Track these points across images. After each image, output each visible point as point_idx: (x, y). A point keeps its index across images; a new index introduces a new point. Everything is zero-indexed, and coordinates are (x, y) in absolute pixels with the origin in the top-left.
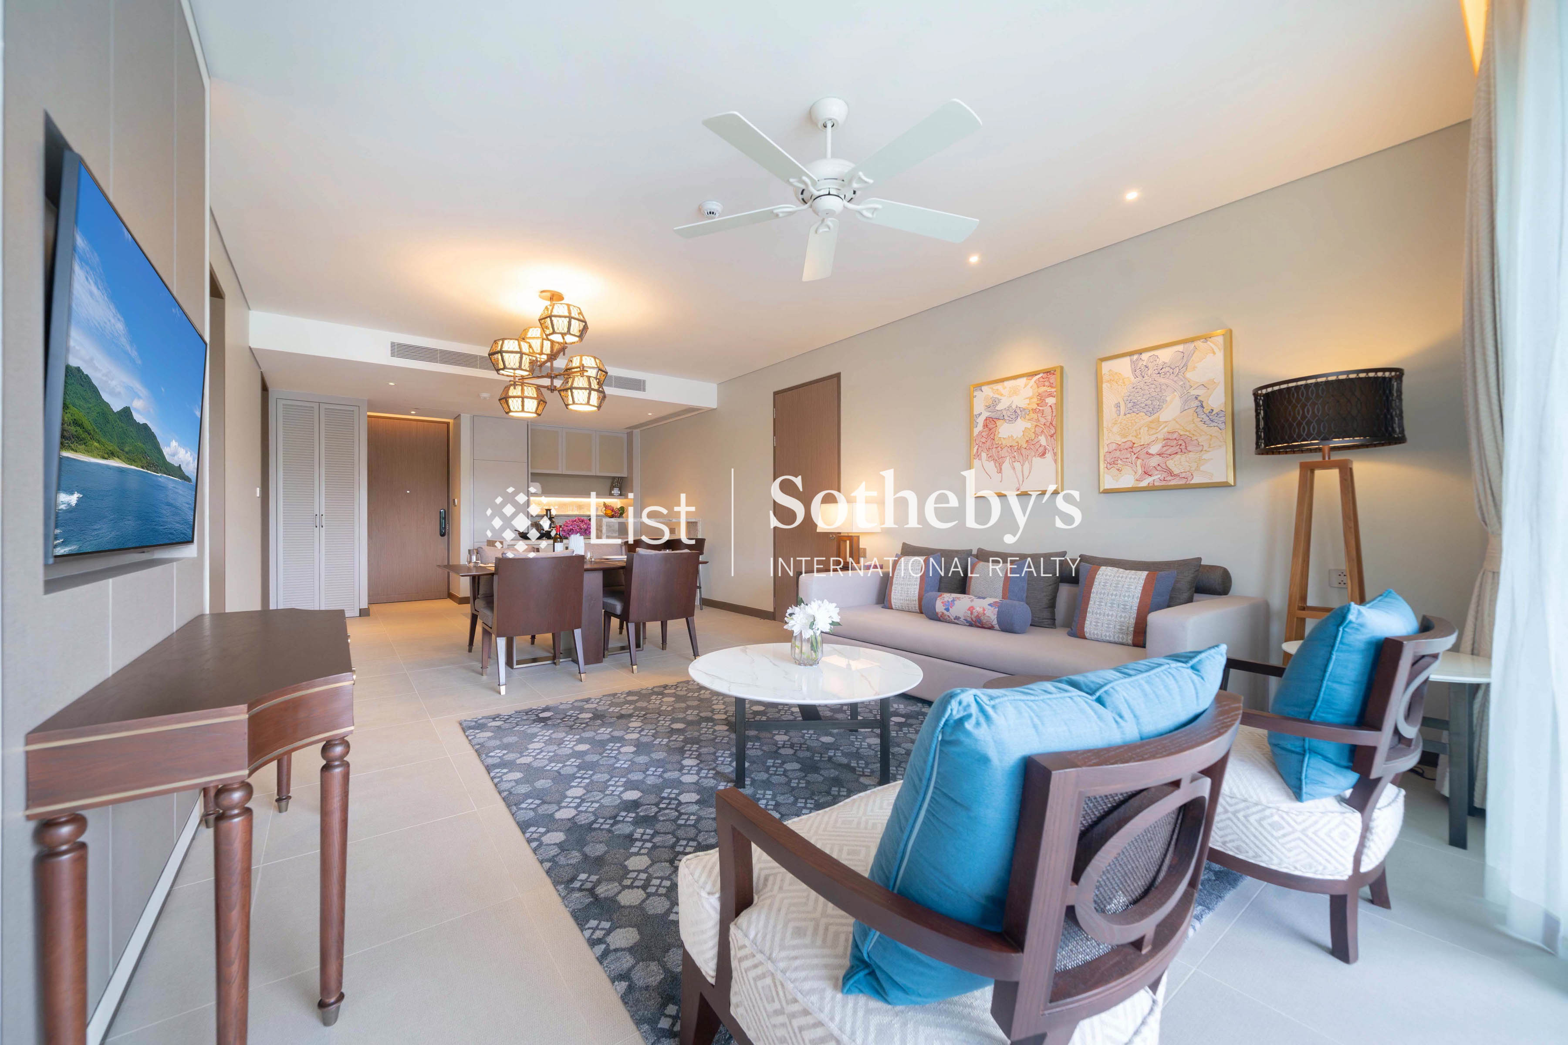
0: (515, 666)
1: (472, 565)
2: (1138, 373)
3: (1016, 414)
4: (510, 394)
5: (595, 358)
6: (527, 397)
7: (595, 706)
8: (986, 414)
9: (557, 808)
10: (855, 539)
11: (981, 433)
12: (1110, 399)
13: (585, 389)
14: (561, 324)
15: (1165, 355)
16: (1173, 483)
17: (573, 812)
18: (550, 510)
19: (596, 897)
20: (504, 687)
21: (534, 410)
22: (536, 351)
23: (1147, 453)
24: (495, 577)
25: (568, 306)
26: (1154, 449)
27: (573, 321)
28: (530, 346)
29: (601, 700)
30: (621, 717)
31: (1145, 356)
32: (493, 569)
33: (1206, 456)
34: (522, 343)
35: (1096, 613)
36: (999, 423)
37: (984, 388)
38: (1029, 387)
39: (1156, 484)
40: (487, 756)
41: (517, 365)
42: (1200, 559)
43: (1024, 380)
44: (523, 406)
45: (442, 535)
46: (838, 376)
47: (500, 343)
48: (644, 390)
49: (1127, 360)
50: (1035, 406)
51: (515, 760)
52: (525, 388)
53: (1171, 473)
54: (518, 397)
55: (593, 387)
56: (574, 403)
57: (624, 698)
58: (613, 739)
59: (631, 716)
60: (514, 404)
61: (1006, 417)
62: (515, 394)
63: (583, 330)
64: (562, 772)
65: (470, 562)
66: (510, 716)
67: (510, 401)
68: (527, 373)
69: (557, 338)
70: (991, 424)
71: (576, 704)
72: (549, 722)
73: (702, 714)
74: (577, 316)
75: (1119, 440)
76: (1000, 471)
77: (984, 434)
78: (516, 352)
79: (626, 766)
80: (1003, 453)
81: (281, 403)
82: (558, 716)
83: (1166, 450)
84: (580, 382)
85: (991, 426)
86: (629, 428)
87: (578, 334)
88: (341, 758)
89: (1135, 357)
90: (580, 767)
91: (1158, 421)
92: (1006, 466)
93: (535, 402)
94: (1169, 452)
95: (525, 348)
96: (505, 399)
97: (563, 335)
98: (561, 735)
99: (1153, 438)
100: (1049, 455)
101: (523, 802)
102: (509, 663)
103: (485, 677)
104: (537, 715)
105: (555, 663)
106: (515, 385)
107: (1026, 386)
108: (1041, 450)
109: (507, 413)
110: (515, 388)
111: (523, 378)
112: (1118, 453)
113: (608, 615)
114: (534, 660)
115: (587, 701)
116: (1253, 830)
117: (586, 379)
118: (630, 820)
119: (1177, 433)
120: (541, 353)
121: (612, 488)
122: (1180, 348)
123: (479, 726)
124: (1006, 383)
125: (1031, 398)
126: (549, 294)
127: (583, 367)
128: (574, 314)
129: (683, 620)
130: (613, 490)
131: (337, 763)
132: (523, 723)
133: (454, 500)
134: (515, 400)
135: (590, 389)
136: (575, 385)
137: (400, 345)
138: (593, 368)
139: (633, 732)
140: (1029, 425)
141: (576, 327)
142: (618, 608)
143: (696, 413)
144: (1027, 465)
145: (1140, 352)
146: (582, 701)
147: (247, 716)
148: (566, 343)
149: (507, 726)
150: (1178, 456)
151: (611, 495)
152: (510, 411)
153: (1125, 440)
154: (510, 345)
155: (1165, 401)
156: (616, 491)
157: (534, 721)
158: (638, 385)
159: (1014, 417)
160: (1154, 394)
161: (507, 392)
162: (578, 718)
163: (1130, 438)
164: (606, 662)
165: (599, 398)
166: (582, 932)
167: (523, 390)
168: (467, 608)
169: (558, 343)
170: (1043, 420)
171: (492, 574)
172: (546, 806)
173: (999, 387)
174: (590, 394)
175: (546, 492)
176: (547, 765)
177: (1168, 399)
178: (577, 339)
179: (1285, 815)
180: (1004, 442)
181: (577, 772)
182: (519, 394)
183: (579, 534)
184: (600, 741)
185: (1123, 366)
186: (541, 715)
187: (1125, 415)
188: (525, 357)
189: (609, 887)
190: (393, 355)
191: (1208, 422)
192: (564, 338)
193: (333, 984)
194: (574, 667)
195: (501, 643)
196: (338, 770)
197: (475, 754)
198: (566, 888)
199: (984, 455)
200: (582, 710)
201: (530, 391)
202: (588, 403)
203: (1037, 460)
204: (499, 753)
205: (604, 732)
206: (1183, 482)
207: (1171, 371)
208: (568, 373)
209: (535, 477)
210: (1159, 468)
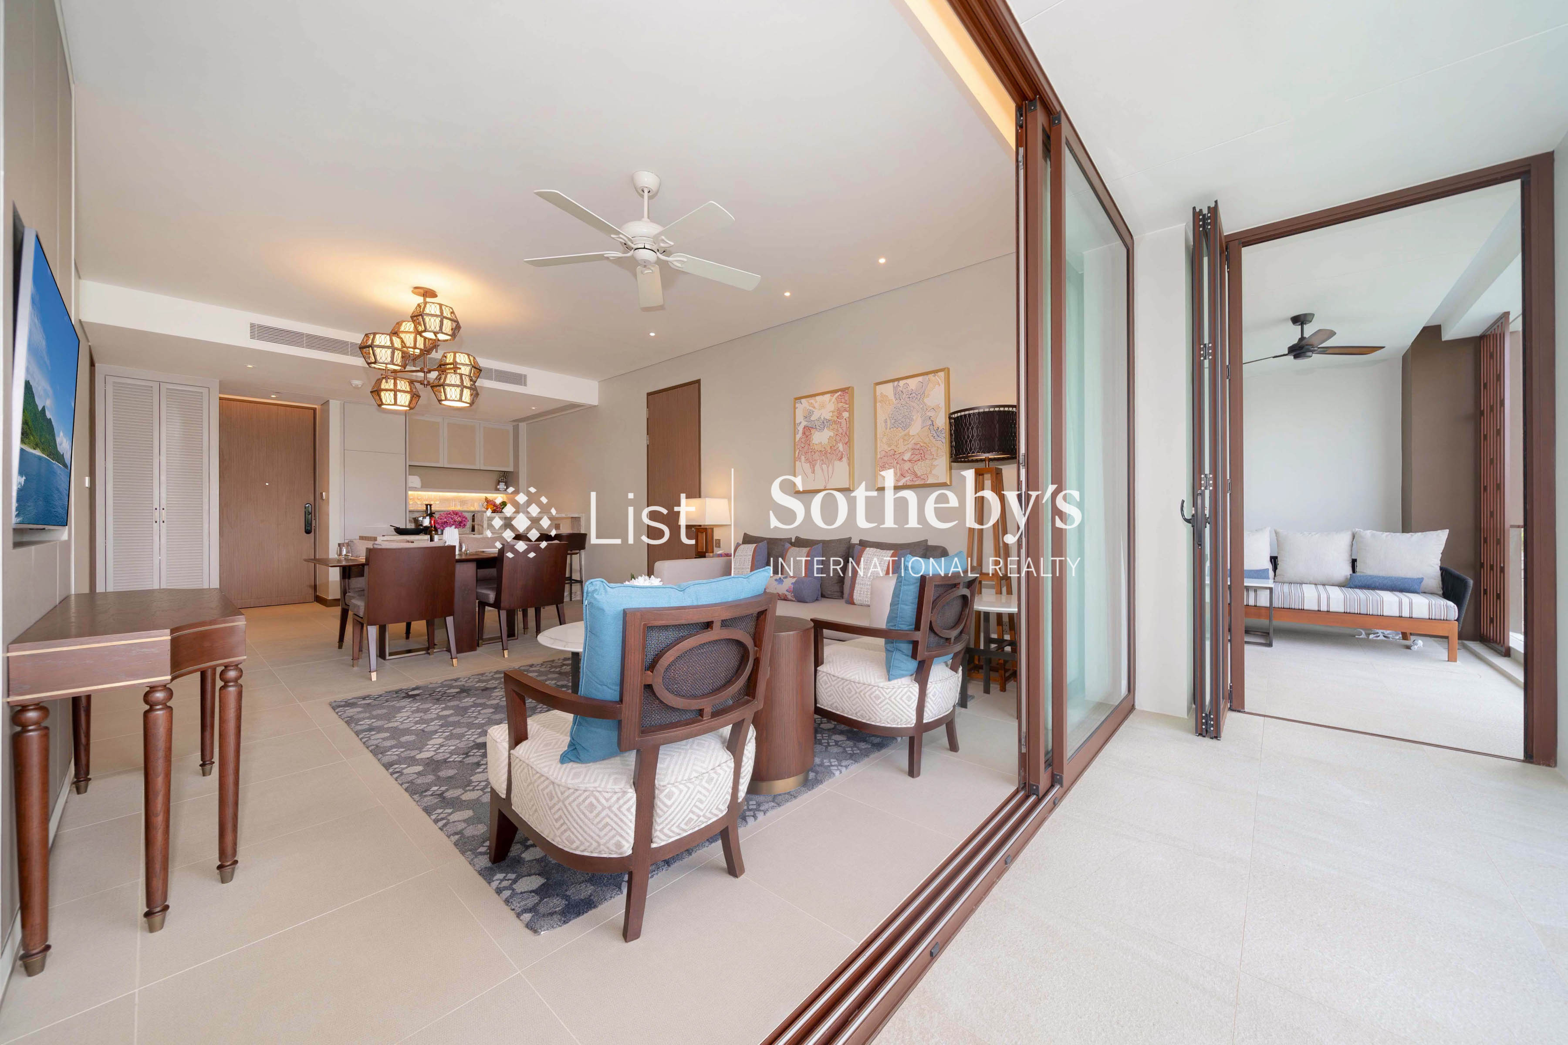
0: (388, 657)
1: (342, 558)
2: (897, 396)
3: (825, 424)
4: (383, 387)
5: (468, 355)
6: (400, 391)
7: (463, 683)
8: (804, 423)
9: (419, 752)
10: (709, 531)
11: (801, 438)
12: (881, 416)
13: (457, 386)
14: (433, 323)
15: (913, 383)
16: (917, 483)
17: (432, 753)
18: (431, 505)
19: (444, 798)
20: (375, 673)
21: (407, 404)
22: (408, 345)
23: (903, 460)
24: (366, 568)
25: (441, 305)
26: (907, 457)
27: (445, 321)
28: (403, 341)
29: (469, 678)
30: (485, 689)
31: (902, 383)
32: (364, 560)
33: (935, 463)
34: (394, 338)
35: (861, 584)
36: (813, 431)
37: (803, 401)
38: (832, 402)
39: (908, 484)
40: (356, 724)
41: (389, 359)
42: (927, 541)
43: (828, 396)
44: (395, 399)
45: (308, 532)
46: (698, 382)
47: (372, 337)
48: (525, 385)
49: (891, 384)
50: (835, 418)
51: (383, 726)
52: (398, 382)
53: (916, 476)
54: (391, 390)
55: (465, 384)
56: (446, 399)
57: (492, 676)
58: (475, 705)
59: (495, 688)
60: (387, 397)
61: (818, 427)
62: (387, 387)
63: (456, 328)
64: (426, 730)
65: (340, 554)
66: (381, 696)
67: (382, 394)
68: (400, 368)
69: (430, 335)
70: (807, 430)
71: (444, 683)
72: (418, 698)
73: (558, 683)
74: (449, 316)
75: (887, 448)
76: (813, 472)
77: (803, 440)
78: (388, 347)
79: (483, 722)
80: (816, 456)
81: (110, 380)
82: (427, 693)
83: (914, 457)
84: (452, 379)
85: (807, 433)
86: (514, 421)
87: (450, 333)
88: (236, 680)
89: (896, 383)
90: (442, 726)
91: (908, 435)
92: (817, 467)
93: (408, 396)
94: (914, 459)
95: (397, 343)
96: (376, 392)
97: (435, 333)
98: (426, 706)
99: (906, 447)
100: (844, 459)
101: (389, 751)
102: (381, 654)
103: (355, 668)
104: (406, 693)
105: (429, 654)
106: (386, 378)
107: (830, 401)
108: (839, 455)
109: (380, 406)
110: (387, 382)
111: (395, 371)
112: (885, 459)
113: (483, 604)
114: (409, 651)
115: (456, 680)
116: (868, 702)
117: (458, 377)
118: (480, 754)
119: (919, 445)
120: (415, 348)
121: (498, 483)
122: (920, 379)
123: (349, 704)
124: (818, 398)
125: (833, 412)
126: (422, 291)
127: (457, 363)
128: (446, 313)
129: (554, 608)
130: (499, 484)
131: (231, 684)
132: (393, 699)
133: (322, 494)
134: (387, 393)
135: (462, 386)
136: (448, 382)
137: (260, 326)
138: (467, 365)
139: (494, 699)
140: (832, 434)
141: (448, 326)
142: (492, 596)
143: (578, 409)
144: (831, 466)
145: (898, 380)
146: (451, 680)
147: (169, 638)
148: (439, 340)
149: (376, 703)
150: (920, 463)
151: (497, 490)
152: (382, 404)
153: (889, 449)
154: (382, 340)
155: (912, 420)
156: (502, 486)
157: (404, 697)
158: (519, 379)
159: (822, 426)
160: (906, 414)
161: (380, 385)
162: (446, 693)
163: (893, 447)
164: (480, 650)
165: (471, 395)
166: (430, 816)
167: (395, 384)
168: (337, 611)
169: (431, 339)
170: (840, 430)
171: (363, 565)
172: (409, 752)
173: (812, 400)
174: (462, 391)
175: (425, 486)
176: (413, 726)
177: (914, 418)
178: (449, 338)
179: (881, 690)
180: (816, 448)
181: (439, 729)
182: (392, 387)
183: (454, 526)
184: (462, 707)
185: (887, 390)
186: (410, 693)
187: (890, 429)
188: (396, 352)
189: (455, 792)
190: (252, 337)
191: (936, 437)
192: (436, 336)
193: (229, 850)
194: (447, 656)
195: (372, 632)
196: (232, 689)
197: (346, 725)
198: (420, 796)
199: (803, 458)
200: (451, 687)
201: (403, 385)
202: (460, 400)
203: (837, 463)
204: (368, 722)
205: (468, 701)
206: (922, 482)
207: (916, 396)
208: (442, 367)
209: (413, 469)
210: (909, 471)
